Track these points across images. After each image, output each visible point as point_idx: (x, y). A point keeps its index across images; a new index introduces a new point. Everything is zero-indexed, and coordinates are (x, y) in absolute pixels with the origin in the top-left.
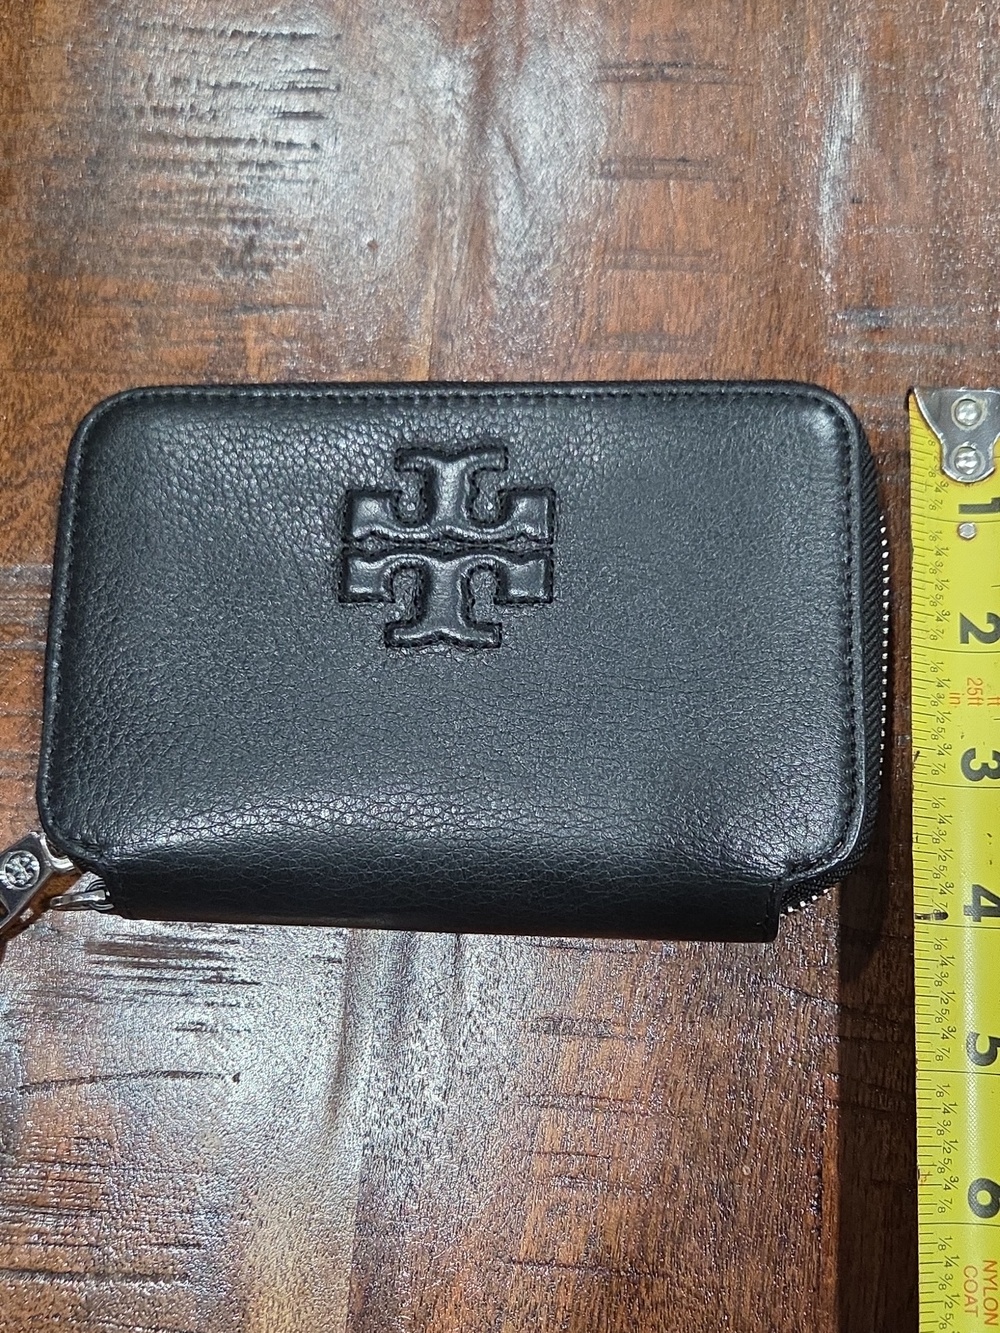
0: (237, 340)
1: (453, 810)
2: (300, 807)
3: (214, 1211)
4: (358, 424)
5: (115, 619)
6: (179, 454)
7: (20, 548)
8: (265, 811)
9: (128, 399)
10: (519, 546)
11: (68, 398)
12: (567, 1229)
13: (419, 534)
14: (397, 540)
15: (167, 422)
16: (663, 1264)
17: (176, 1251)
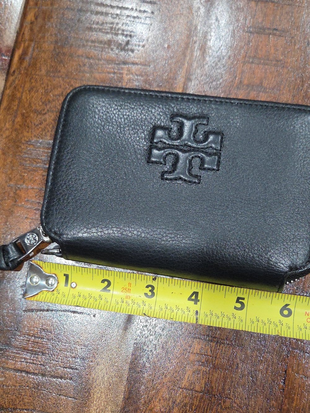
0: (120, 73)
1: (178, 236)
2: (127, 229)
3: (83, 359)
4: (159, 105)
5: (73, 160)
6: (99, 108)
7: (42, 134)
8: (115, 229)
9: (84, 88)
10: (210, 151)
11: (63, 87)
12: (199, 379)
13: (176, 143)
14: (169, 144)
15: (96, 97)
16: (230, 395)
17: (69, 370)
